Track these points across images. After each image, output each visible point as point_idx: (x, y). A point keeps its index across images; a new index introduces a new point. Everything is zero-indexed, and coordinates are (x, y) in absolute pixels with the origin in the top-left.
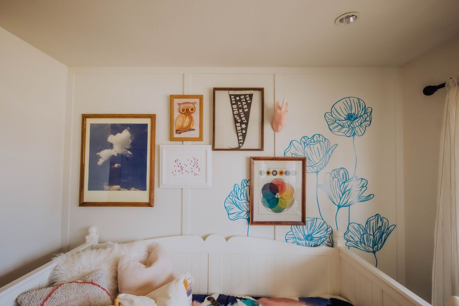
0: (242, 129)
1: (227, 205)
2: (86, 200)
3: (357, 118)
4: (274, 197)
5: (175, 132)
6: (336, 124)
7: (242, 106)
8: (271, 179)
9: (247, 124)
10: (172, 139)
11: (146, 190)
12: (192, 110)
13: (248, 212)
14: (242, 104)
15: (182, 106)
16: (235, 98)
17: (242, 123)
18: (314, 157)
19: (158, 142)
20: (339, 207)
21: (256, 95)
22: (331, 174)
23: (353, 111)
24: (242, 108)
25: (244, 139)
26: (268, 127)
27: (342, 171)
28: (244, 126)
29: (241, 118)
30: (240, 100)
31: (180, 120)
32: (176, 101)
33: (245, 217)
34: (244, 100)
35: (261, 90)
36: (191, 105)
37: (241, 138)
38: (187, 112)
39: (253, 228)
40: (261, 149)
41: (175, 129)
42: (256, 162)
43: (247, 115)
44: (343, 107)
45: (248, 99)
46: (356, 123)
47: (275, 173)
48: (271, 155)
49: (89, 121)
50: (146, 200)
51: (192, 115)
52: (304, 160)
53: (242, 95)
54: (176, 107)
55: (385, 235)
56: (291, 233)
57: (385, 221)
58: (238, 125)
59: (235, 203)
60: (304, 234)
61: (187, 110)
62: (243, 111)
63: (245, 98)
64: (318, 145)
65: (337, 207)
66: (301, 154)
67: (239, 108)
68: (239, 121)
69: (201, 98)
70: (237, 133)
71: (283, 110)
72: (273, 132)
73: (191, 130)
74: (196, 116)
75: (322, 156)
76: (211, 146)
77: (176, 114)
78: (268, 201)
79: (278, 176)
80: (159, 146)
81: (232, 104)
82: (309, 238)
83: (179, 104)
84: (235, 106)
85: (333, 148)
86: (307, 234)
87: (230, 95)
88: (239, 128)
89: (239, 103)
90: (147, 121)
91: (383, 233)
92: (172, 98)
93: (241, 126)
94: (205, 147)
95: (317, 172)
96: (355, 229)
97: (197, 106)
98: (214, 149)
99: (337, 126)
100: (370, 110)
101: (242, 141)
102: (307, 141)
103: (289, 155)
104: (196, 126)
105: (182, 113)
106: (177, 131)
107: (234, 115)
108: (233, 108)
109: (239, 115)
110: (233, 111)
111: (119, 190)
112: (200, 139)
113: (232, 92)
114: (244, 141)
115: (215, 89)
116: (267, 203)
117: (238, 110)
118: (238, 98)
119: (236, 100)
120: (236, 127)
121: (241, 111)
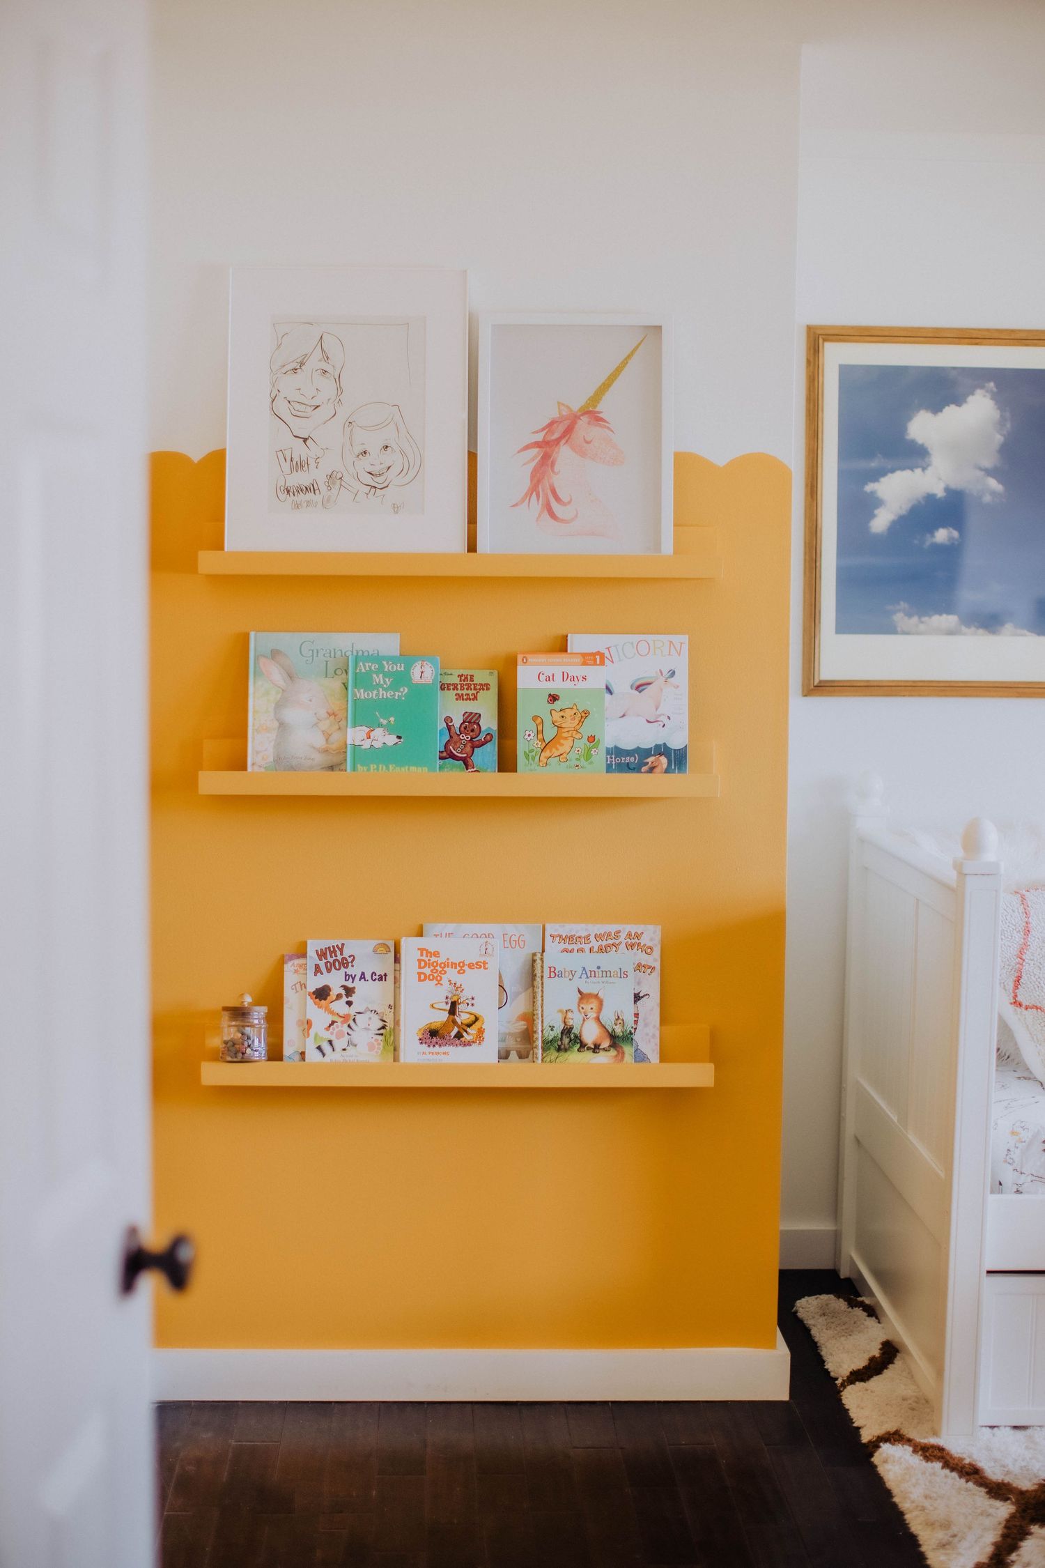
2: (826, 672)
49: (835, 355)
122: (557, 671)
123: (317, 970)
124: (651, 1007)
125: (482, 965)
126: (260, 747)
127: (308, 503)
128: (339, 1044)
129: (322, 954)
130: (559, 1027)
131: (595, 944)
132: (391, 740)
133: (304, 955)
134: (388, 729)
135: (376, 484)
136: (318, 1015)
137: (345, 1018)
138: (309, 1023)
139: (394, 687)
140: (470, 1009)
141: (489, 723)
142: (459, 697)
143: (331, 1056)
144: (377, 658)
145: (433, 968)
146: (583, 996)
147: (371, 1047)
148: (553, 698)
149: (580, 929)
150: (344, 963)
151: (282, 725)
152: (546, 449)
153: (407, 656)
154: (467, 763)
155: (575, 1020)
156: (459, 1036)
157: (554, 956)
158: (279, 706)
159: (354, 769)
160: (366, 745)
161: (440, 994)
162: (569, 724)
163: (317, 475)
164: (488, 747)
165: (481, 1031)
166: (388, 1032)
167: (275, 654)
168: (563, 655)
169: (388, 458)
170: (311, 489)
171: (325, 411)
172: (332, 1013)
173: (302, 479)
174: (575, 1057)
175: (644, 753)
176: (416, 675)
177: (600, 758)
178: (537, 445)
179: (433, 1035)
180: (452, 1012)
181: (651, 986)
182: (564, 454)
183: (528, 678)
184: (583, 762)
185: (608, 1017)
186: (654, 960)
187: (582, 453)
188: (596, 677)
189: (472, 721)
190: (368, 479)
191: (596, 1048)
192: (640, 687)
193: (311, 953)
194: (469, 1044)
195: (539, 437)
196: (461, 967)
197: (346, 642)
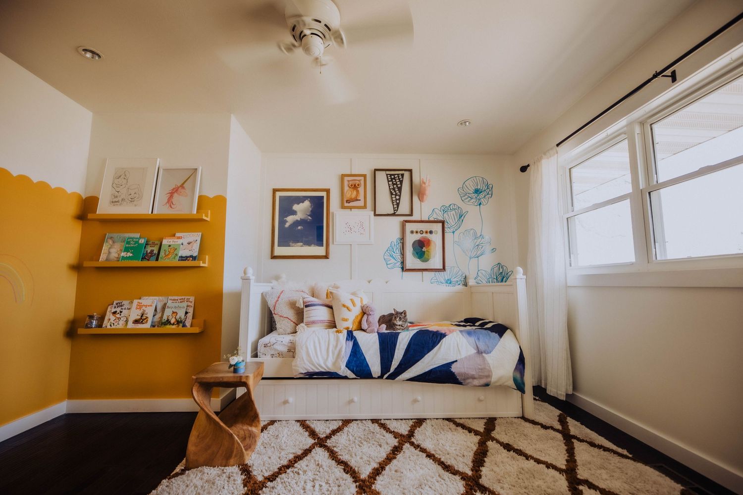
0: (396, 200)
1: (385, 257)
2: (276, 253)
3: (482, 192)
4: (422, 251)
5: (345, 202)
6: (466, 197)
7: (396, 183)
8: (418, 237)
9: (400, 196)
10: (343, 207)
11: (322, 245)
12: (358, 185)
13: (401, 263)
14: (396, 181)
15: (351, 183)
16: (391, 176)
17: (396, 195)
18: (451, 220)
19: (332, 209)
20: (470, 258)
21: (407, 174)
22: (464, 234)
23: (479, 187)
24: (396, 184)
25: (398, 207)
26: (415, 198)
27: (472, 231)
28: (398, 197)
29: (395, 191)
30: (394, 178)
31: (349, 193)
32: (346, 179)
33: (400, 266)
34: (397, 178)
35: (410, 171)
36: (358, 182)
37: (395, 206)
38: (355, 187)
39: (405, 274)
40: (411, 215)
41: (345, 200)
42: (407, 224)
43: (400, 189)
44: (471, 184)
45: (400, 177)
46: (482, 195)
47: (421, 232)
48: (419, 219)
49: (278, 194)
50: (324, 254)
51: (359, 189)
52: (443, 222)
53: (396, 174)
54: (346, 183)
55: (505, 278)
56: (435, 278)
57: (505, 268)
58: (393, 196)
59: (392, 256)
60: (445, 279)
61: (355, 185)
62: (397, 186)
63: (398, 177)
64: (454, 212)
65: (469, 258)
66: (441, 218)
67: (393, 184)
68: (394, 193)
69: (365, 176)
70: (393, 203)
71: (427, 184)
72: (419, 202)
73: (357, 200)
74: (361, 190)
75: (456, 221)
76: (373, 212)
77: (346, 188)
78: (417, 253)
79: (424, 235)
80: (333, 213)
81: (388, 181)
82: (449, 282)
83: (348, 181)
84: (390, 183)
85: (465, 214)
86: (447, 279)
87: (387, 175)
88: (394, 199)
89: (394, 180)
90: (324, 194)
91: (504, 278)
92: (343, 176)
93: (395, 197)
94: (369, 212)
95: (453, 232)
96: (482, 274)
97: (362, 182)
98: (375, 215)
99: (467, 198)
100: (491, 186)
101: (396, 209)
102: (445, 210)
103: (432, 219)
104: (361, 197)
105: (350, 188)
106: (347, 201)
107: (390, 189)
108: (389, 184)
109: (394, 189)
110: (389, 187)
111: (302, 246)
112: (365, 207)
113: (388, 172)
114: (398, 209)
115: (376, 170)
116: (417, 255)
117: (393, 186)
118: (393, 177)
119: (391, 178)
120: (392, 198)
121: (395, 186)
122: (172, 240)
123: (115, 307)
124: (190, 315)
125: (151, 306)
126: (103, 257)
127: (117, 204)
128: (115, 325)
129: (117, 304)
130: (166, 319)
131: (179, 301)
132: (131, 255)
133: (113, 304)
134: (131, 253)
135: (132, 200)
136: (112, 318)
137: (119, 318)
138: (110, 319)
139: (135, 244)
140: (146, 316)
141: (156, 252)
142: (151, 247)
143: (113, 327)
144: (133, 238)
145: (140, 306)
146: (173, 313)
147: (122, 325)
148: (170, 246)
149: (176, 298)
150: (122, 306)
151: (109, 252)
152: (171, 194)
153: (140, 237)
154: (148, 260)
155: (170, 318)
156: (142, 321)
157: (170, 303)
158: (110, 248)
159: (121, 261)
160: (125, 256)
161: (139, 312)
162: (172, 251)
163: (120, 199)
164: (154, 257)
165: (147, 321)
166: (127, 321)
167: (111, 238)
168: (174, 238)
169: (135, 195)
170: (118, 202)
171: (124, 186)
172: (116, 317)
173: (116, 200)
174: (168, 326)
175: (187, 257)
176: (140, 242)
177: (177, 258)
178: (170, 193)
179: (136, 322)
180: (142, 316)
181: (191, 310)
182: (175, 195)
183: (165, 242)
184: (173, 259)
185: (178, 317)
186: (192, 304)
187: (179, 195)
188: (180, 241)
189: (152, 251)
190: (130, 200)
191: (173, 324)
192: (189, 244)
193: (115, 303)
194: (144, 323)
195: (170, 192)
196: (146, 306)
197: (127, 235)
